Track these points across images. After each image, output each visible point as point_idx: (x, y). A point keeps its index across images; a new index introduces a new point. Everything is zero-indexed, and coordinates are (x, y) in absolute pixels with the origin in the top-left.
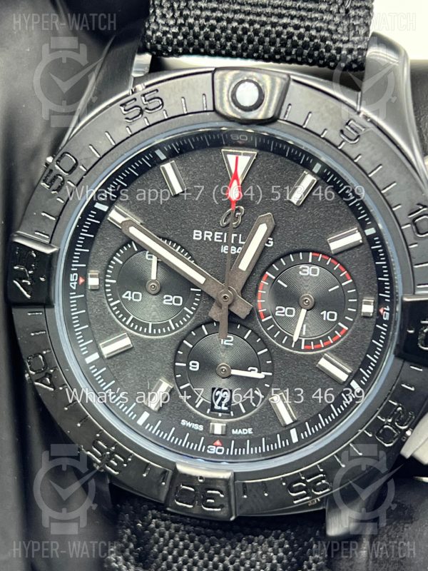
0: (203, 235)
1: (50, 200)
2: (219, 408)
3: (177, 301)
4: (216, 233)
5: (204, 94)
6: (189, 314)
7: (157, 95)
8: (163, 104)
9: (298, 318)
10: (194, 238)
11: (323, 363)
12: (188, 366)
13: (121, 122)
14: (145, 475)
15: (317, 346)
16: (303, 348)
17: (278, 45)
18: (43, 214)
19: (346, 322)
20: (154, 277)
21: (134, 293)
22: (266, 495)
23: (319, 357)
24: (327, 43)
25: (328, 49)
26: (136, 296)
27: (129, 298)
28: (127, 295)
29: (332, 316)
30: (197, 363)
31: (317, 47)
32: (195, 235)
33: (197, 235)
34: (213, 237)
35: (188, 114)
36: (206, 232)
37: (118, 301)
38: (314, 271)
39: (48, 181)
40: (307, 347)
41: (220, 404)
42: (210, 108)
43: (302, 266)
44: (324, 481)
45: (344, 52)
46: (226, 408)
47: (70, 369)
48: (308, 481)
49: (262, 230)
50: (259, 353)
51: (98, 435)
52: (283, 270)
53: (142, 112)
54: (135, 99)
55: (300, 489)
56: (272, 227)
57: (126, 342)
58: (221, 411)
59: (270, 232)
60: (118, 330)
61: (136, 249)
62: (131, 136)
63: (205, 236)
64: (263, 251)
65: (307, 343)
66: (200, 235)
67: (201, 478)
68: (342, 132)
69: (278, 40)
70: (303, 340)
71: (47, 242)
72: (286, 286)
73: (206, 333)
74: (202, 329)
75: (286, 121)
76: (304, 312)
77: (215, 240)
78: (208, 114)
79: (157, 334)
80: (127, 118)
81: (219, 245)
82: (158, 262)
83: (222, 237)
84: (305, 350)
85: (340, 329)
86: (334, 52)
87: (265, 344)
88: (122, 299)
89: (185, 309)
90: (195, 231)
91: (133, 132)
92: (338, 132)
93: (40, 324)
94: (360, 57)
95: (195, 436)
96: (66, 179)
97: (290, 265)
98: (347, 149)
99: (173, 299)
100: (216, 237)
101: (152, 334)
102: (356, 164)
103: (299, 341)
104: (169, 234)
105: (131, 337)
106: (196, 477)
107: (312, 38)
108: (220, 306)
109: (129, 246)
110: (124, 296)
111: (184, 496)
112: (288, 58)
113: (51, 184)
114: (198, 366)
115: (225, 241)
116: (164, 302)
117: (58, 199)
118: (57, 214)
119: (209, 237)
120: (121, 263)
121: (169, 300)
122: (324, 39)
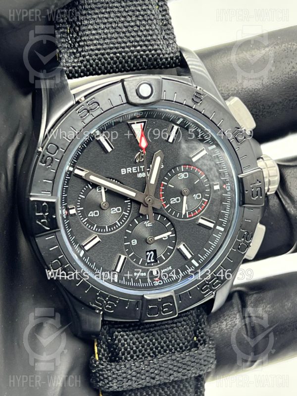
0: (126, 171)
1: (46, 172)
2: (150, 261)
3: (119, 210)
4: (133, 168)
5: (120, 95)
6: (126, 215)
7: (95, 101)
8: (99, 105)
9: (183, 202)
10: (122, 173)
11: (201, 221)
12: (131, 243)
13: (78, 120)
14: (127, 308)
15: (194, 214)
16: (188, 217)
17: (136, 62)
18: (44, 181)
19: (205, 198)
20: (104, 200)
21: (94, 212)
22: (191, 297)
23: (197, 219)
24: (161, 56)
25: (161, 59)
26: (96, 213)
27: (92, 215)
28: (91, 214)
29: (199, 196)
30: (136, 240)
31: (156, 60)
32: (122, 171)
33: (123, 171)
34: (132, 171)
35: (113, 107)
36: (128, 169)
37: (87, 219)
38: (185, 175)
39: (43, 162)
40: (190, 216)
41: (150, 259)
42: (125, 101)
43: (179, 175)
44: (217, 281)
45: (169, 59)
46: (153, 260)
47: (76, 262)
48: (210, 283)
49: (158, 160)
50: (166, 226)
51: (98, 294)
52: (170, 178)
53: (88, 111)
54: (83, 105)
55: (207, 288)
56: (163, 158)
57: (98, 239)
58: (151, 263)
59: (162, 160)
60: (90, 234)
61: (91, 188)
62: (86, 126)
63: (128, 171)
64: (160, 171)
65: (189, 214)
66: (125, 171)
67: (160, 299)
68: (193, 99)
69: (135, 59)
70: (187, 212)
71: (50, 195)
72: (173, 187)
73: (137, 223)
74: (135, 221)
75: (165, 100)
76: (185, 198)
77: (134, 172)
78: (124, 105)
79: (111, 231)
80: (82, 117)
81: (136, 174)
82: (105, 191)
83: (137, 169)
84: (189, 218)
85: (204, 202)
86: (164, 60)
87: (169, 220)
88: (88, 217)
89: (124, 213)
90: (122, 170)
91: (86, 124)
92: (191, 101)
93: (54, 242)
94: (177, 60)
95: (144, 280)
96: (54, 158)
97: (173, 175)
98: (197, 108)
99: (116, 209)
100: (133, 170)
101: (109, 232)
102: (203, 114)
103: (186, 213)
104: (108, 175)
105: (99, 236)
106: (157, 299)
107: (153, 55)
108: (147, 206)
109: (87, 187)
110: (89, 215)
111: (151, 311)
112: (140, 68)
113: (45, 162)
114: (136, 242)
115: (139, 171)
116: (112, 212)
117: (52, 170)
118: (53, 178)
119: (130, 171)
120: (84, 197)
121: (115, 210)
122: (159, 55)
